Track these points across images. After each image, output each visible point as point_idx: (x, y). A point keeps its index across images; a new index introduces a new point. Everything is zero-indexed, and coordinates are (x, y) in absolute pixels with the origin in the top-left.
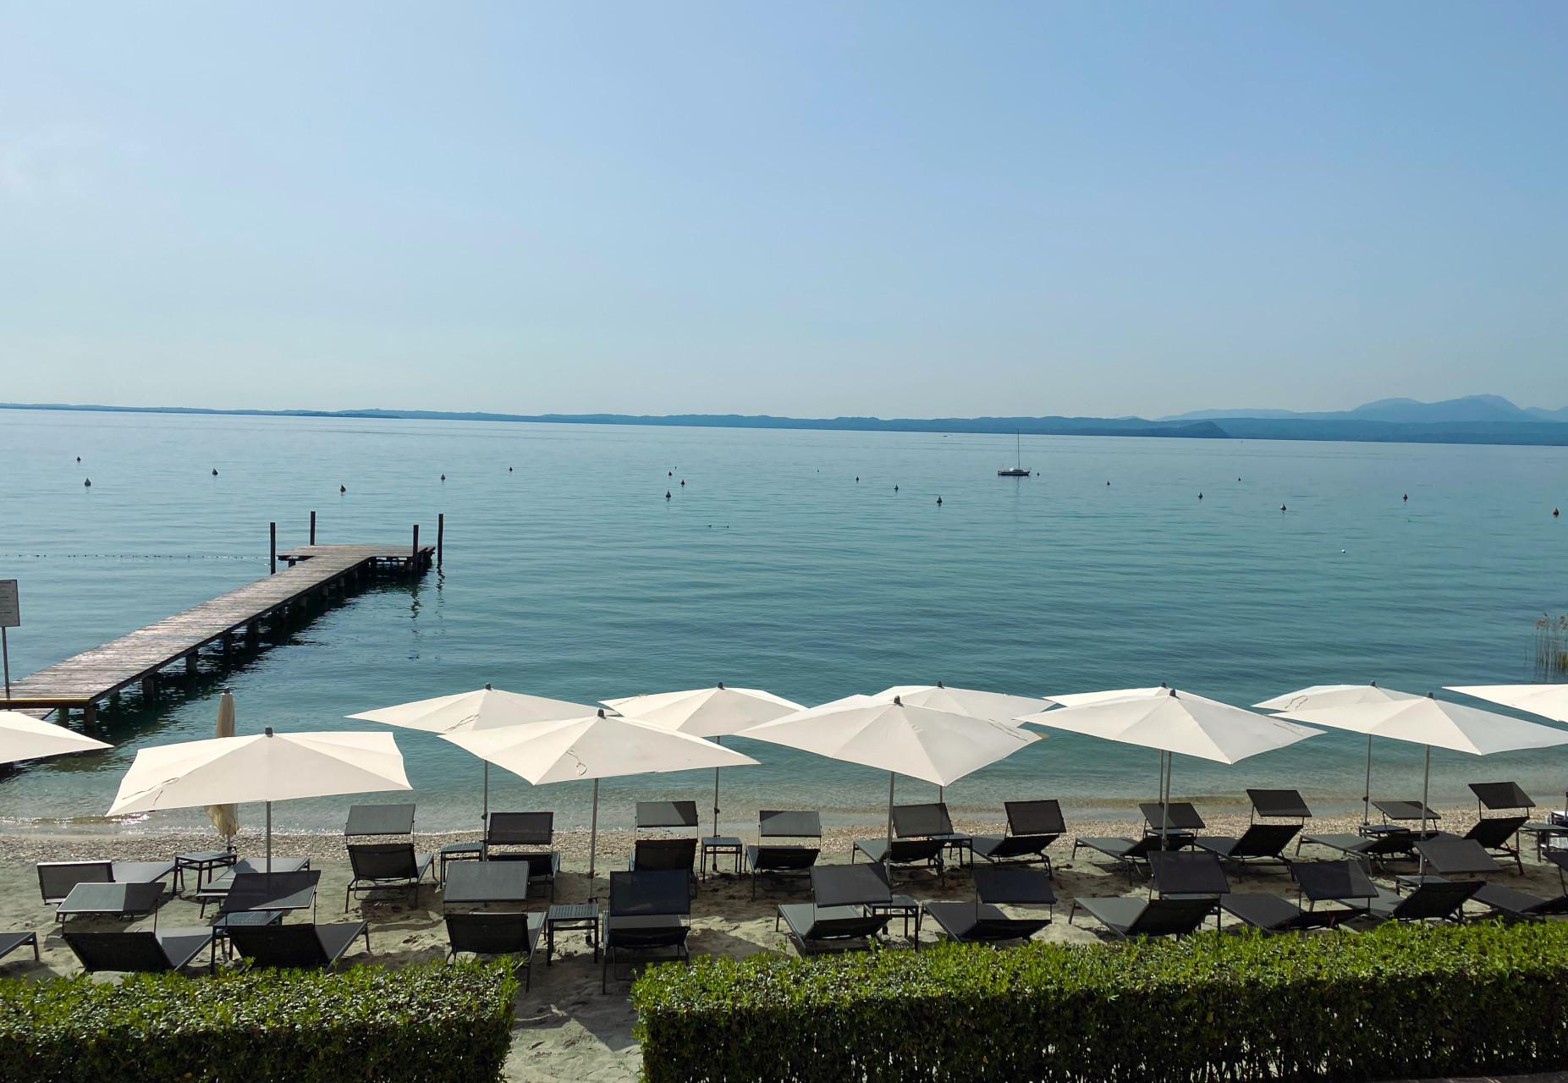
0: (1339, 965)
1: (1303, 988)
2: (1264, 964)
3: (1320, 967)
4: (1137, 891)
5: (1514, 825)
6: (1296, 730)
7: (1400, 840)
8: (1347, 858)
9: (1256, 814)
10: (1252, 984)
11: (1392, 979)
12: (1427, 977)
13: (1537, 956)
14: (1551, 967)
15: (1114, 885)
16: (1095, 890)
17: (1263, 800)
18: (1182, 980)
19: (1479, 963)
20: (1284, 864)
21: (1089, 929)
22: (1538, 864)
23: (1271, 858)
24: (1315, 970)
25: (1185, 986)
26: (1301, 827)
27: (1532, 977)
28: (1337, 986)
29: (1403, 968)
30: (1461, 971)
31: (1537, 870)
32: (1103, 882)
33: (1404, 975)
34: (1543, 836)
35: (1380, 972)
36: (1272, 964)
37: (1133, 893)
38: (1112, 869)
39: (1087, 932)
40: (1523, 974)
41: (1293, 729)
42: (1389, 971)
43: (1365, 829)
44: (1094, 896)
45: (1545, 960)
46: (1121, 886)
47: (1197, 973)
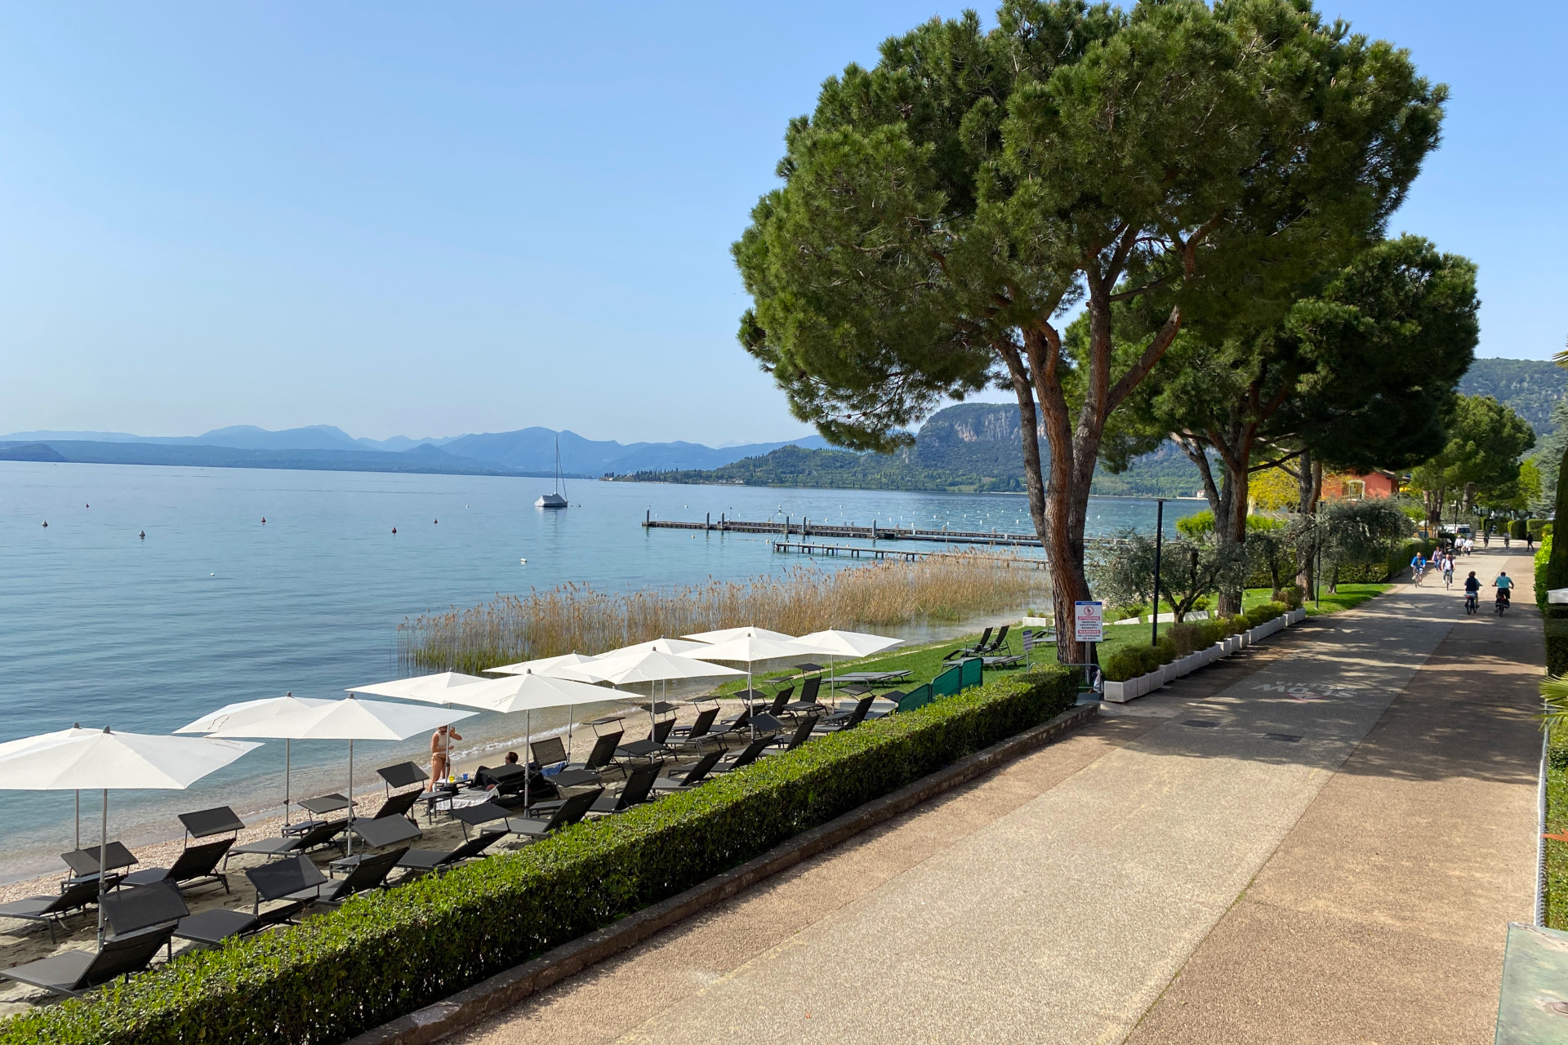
0: (318, 946)
1: (289, 975)
2: (250, 966)
3: (301, 953)
4: (63, 947)
5: (412, 798)
6: (237, 746)
7: (322, 833)
8: (272, 861)
9: (190, 835)
10: (241, 988)
11: (363, 945)
12: (390, 935)
13: (467, 892)
14: (478, 898)
15: (34, 949)
16: (12, 959)
17: (195, 823)
18: (174, 1006)
19: (427, 911)
20: (218, 880)
21: (20, 1000)
22: (430, 827)
23: (204, 877)
24: (298, 957)
25: (178, 1011)
26: (234, 840)
27: (467, 909)
28: (319, 965)
29: (371, 931)
30: (415, 920)
31: (431, 832)
32: (18, 949)
33: (372, 939)
34: (432, 802)
35: (353, 941)
36: (257, 964)
37: (59, 950)
38: (26, 932)
39: (17, 1003)
40: (460, 909)
41: (233, 745)
42: (360, 938)
43: (288, 830)
44: (14, 965)
45: (474, 893)
46: (43, 947)
47: (187, 995)
